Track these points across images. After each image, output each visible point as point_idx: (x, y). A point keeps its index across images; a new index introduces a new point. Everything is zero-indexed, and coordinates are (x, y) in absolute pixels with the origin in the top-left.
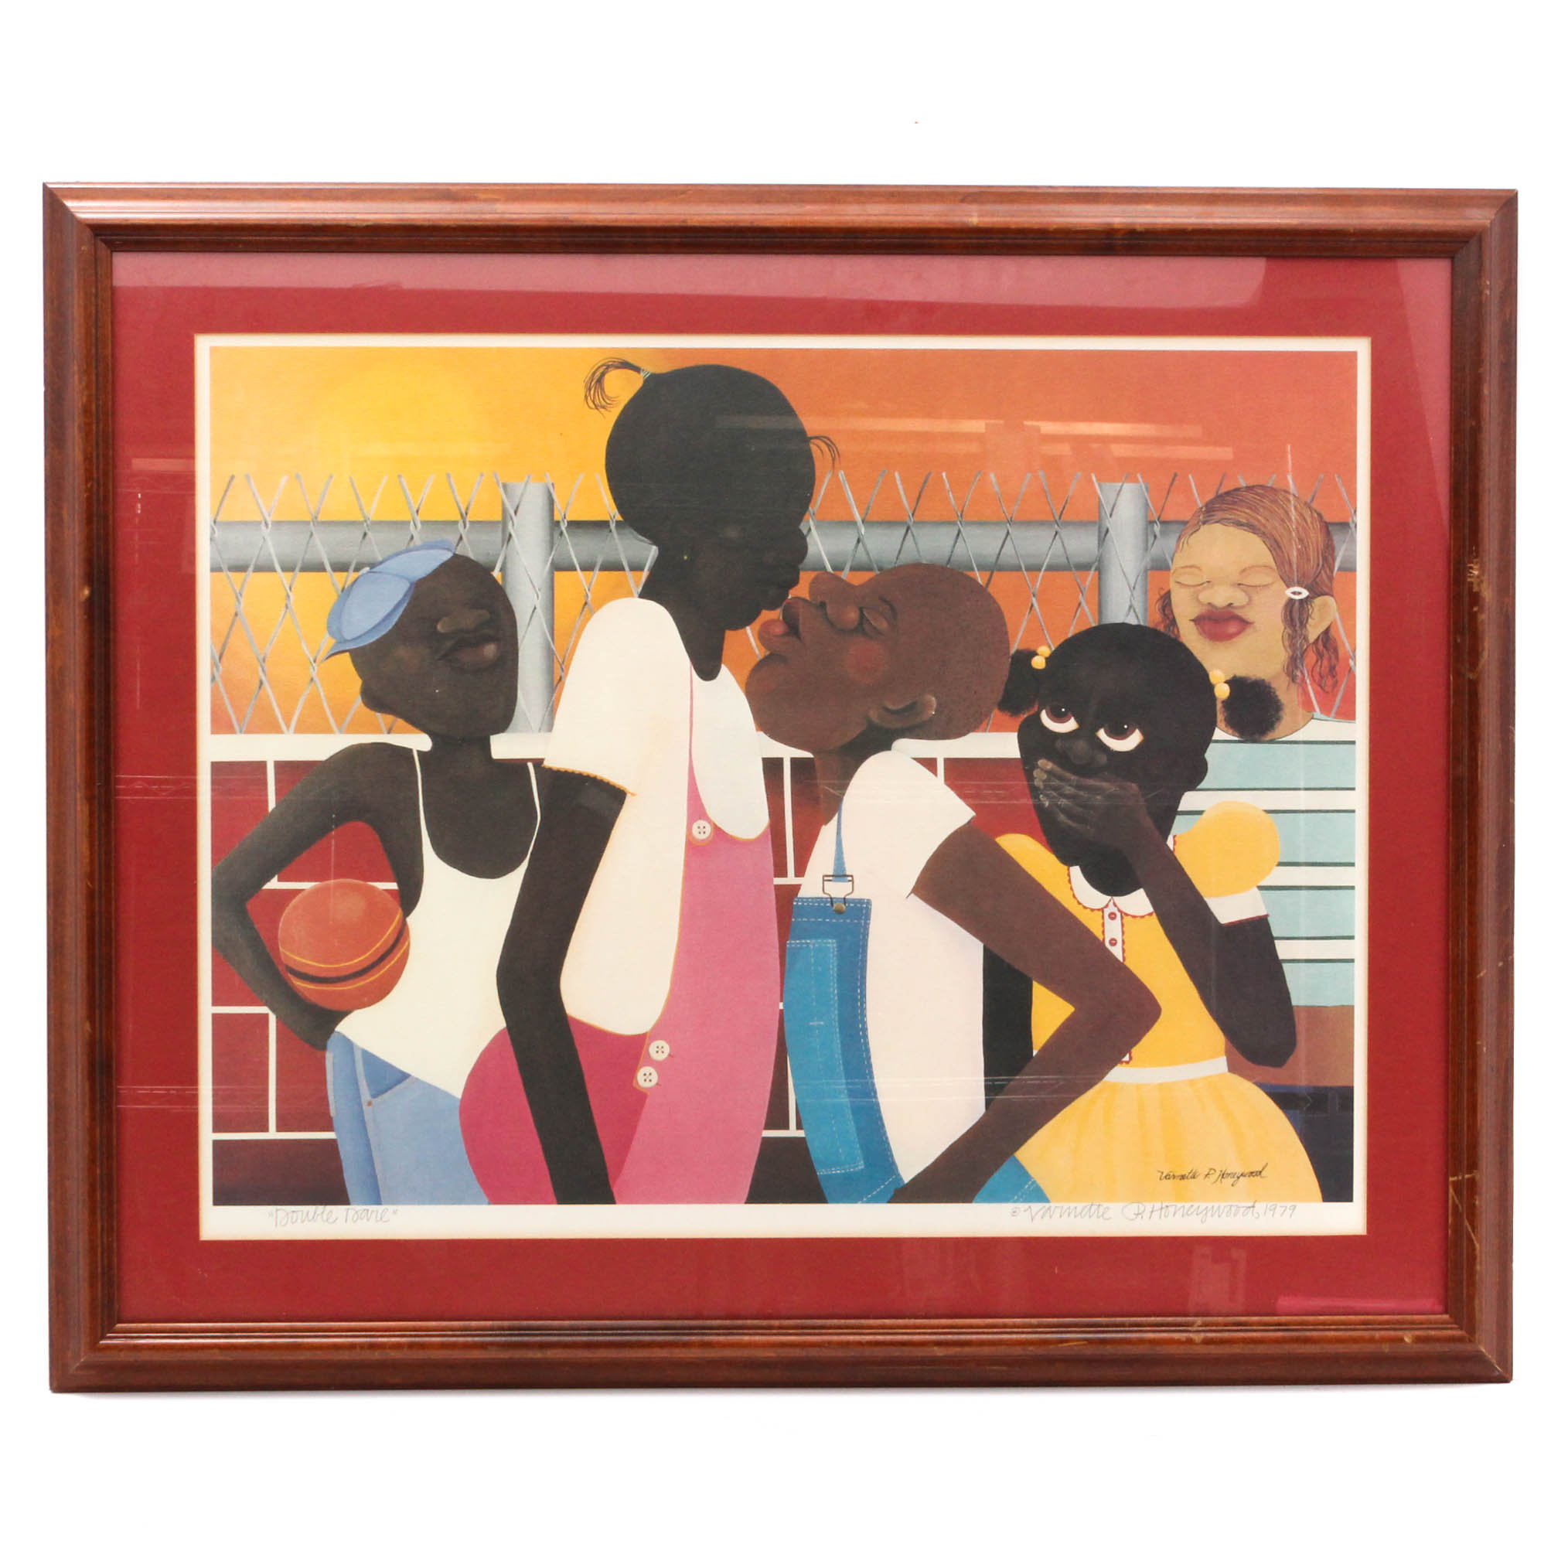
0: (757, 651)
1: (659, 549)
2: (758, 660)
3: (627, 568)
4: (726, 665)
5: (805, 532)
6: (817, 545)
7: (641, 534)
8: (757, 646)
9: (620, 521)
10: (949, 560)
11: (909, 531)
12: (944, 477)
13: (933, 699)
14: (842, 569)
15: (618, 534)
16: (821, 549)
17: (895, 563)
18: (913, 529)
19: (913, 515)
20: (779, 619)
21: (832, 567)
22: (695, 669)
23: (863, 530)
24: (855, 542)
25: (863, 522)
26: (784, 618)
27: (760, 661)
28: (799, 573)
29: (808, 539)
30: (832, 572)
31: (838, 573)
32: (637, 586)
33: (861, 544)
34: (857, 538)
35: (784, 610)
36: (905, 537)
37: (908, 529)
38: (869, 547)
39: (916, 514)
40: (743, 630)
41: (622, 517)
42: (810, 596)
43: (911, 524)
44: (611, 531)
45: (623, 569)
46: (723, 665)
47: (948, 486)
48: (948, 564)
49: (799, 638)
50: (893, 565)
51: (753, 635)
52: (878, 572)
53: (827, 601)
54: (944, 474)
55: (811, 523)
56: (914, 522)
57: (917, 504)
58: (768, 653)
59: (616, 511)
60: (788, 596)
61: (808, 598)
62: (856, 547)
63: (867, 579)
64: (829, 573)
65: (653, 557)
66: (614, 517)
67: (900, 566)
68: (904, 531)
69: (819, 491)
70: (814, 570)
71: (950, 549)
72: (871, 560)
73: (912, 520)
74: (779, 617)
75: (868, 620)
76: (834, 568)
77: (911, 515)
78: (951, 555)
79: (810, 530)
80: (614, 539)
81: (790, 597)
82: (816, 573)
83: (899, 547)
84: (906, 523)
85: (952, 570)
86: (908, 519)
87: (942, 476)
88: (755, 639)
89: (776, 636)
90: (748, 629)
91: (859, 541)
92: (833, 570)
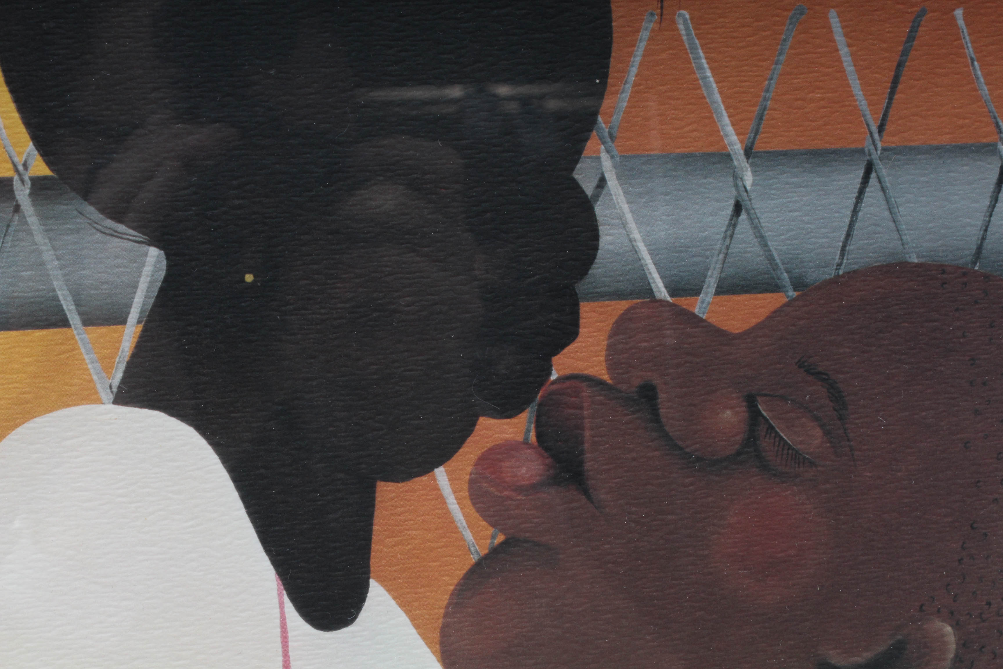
0: (468, 535)
1: (168, 257)
2: (474, 558)
3: (74, 318)
4: (383, 582)
5: (589, 188)
6: (624, 225)
7: (112, 218)
8: (466, 516)
9: (45, 178)
10: (980, 248)
11: (873, 175)
12: (961, 22)
13: (948, 629)
14: (697, 292)
15: (43, 217)
16: (636, 235)
17: (839, 265)
18: (882, 169)
19: (881, 129)
20: (526, 442)
21: (666, 287)
22: (294, 600)
23: (749, 179)
24: (729, 211)
25: (748, 152)
26: (539, 436)
27: (479, 564)
28: (577, 305)
29: (598, 209)
30: (669, 299)
31: (684, 302)
32: (108, 369)
33: (743, 216)
34: (732, 202)
35: (538, 416)
36: (861, 192)
37: (869, 169)
38: (765, 222)
39: (889, 127)
40: (424, 478)
41: (49, 163)
42: (612, 365)
43: (875, 156)
44: (17, 208)
45: (64, 323)
46: (373, 583)
47: (970, 50)
48: (975, 263)
49: (586, 492)
50: (829, 273)
51: (454, 492)
52: (793, 294)
53: (657, 381)
54: (959, 13)
55: (607, 163)
56: (884, 149)
57: (891, 99)
58: (500, 538)
59: (30, 146)
60: (550, 374)
61: (606, 377)
62: (733, 224)
63: (763, 313)
64: (662, 302)
65: (152, 283)
66: (25, 165)
67: (852, 275)
68: (861, 172)
69: (625, 71)
70: (618, 295)
71: (978, 221)
72: (771, 258)
73: (879, 145)
74: (528, 431)
75: (771, 428)
76: (674, 291)
77: (874, 129)
78: (983, 238)
79: (602, 183)
80: (30, 233)
81: (554, 376)
82: (623, 305)
83: (847, 220)
84: (861, 151)
85: (987, 277)
86: (868, 144)
87: (954, 19)
88: (459, 501)
89: (520, 489)
90: (440, 473)
91: (738, 208)
92: (671, 295)
